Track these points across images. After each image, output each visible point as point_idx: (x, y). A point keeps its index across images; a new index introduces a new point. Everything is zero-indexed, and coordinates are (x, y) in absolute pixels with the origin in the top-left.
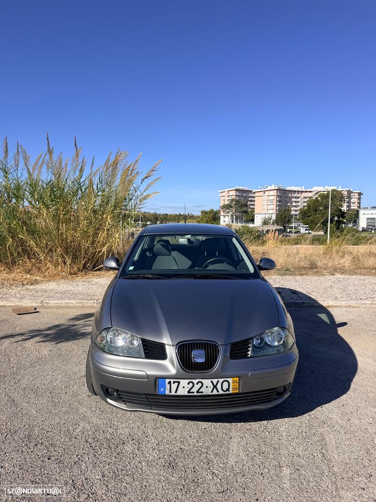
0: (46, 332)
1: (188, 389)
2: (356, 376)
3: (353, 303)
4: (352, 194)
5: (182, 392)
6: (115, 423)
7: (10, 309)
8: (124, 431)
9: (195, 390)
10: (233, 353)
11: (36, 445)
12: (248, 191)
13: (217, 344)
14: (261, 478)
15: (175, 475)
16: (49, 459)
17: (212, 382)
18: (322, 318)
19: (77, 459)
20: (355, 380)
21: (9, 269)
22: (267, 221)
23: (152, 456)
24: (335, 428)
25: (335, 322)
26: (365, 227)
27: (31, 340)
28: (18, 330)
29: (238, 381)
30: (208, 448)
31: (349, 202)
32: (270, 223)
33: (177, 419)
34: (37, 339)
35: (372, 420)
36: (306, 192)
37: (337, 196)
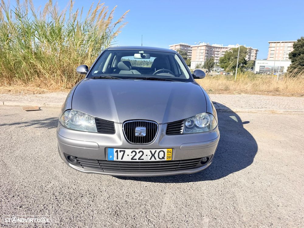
0: (43, 122)
1: (132, 157)
2: (257, 154)
3: (253, 110)
4: (252, 51)
5: (127, 159)
6: (79, 182)
7: (21, 108)
8: (84, 187)
9: (137, 157)
10: (169, 130)
11: (13, 196)
12: (188, 46)
13: (156, 123)
14: (186, 224)
15: (118, 221)
16: (20, 207)
17: (151, 151)
18: (232, 118)
19: (43, 208)
20: (256, 156)
21: (26, 83)
22: (199, 66)
23: (102, 206)
24: (243, 188)
25: (241, 121)
26: (258, 71)
27: (31, 126)
28: (24, 120)
29: (171, 151)
30: (147, 201)
31: (250, 56)
32: (200, 67)
33: (126, 179)
34: (36, 126)
35: (270, 184)
36: (224, 48)
37: (243, 51)
